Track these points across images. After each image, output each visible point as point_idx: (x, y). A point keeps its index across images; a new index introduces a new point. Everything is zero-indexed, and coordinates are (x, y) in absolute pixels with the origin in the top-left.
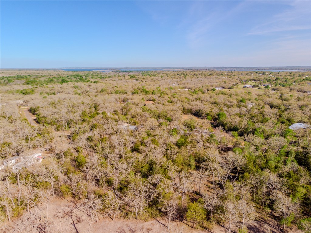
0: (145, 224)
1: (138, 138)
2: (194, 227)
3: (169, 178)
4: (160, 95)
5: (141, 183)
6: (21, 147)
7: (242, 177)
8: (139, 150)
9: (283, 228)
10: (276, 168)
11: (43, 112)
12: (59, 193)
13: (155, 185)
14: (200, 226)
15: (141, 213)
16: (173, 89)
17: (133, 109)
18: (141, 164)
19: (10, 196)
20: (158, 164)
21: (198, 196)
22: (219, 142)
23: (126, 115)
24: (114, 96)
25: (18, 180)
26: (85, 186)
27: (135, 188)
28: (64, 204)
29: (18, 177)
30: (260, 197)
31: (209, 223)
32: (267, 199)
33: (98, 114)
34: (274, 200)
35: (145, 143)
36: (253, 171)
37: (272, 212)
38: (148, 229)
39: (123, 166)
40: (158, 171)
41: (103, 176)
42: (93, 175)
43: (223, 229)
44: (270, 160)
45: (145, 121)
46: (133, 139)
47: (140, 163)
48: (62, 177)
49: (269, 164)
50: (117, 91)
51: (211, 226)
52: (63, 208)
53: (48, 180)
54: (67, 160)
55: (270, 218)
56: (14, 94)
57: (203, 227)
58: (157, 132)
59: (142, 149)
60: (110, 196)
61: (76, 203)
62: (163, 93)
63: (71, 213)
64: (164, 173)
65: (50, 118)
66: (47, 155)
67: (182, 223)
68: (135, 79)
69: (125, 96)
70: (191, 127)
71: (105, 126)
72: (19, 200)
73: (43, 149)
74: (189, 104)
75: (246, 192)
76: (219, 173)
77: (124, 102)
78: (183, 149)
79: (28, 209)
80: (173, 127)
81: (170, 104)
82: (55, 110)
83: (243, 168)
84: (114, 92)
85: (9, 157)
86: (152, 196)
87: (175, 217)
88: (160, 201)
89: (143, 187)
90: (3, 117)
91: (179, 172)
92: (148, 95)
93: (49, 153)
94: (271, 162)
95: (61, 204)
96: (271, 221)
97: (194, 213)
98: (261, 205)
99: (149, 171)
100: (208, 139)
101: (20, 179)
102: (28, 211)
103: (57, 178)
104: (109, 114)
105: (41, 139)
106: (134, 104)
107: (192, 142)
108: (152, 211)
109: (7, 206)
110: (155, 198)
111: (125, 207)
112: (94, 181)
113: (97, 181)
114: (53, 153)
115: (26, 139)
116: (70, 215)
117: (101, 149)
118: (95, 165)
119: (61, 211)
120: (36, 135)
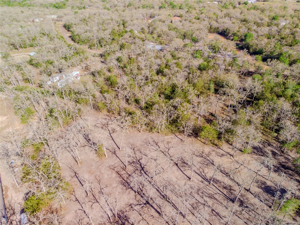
0: (165, 138)
1: (163, 60)
2: (206, 143)
3: (189, 102)
4: (187, 10)
5: (163, 105)
6: (62, 66)
7: (256, 104)
8: (163, 72)
9: (284, 150)
10: (292, 96)
11: (77, 30)
12: (96, 108)
13: (175, 107)
14: (211, 143)
15: (162, 129)
16: (202, 2)
17: (159, 26)
18: (165, 87)
19: (59, 109)
20: (180, 88)
21: (213, 117)
22: (241, 67)
23: (152, 33)
24: (141, 10)
25: (64, 95)
26: (117, 104)
27: (159, 108)
28: (102, 117)
29: (63, 93)
30: (270, 123)
31: (219, 141)
32: (275, 125)
33: (126, 32)
34: (281, 127)
35: (169, 66)
36: (268, 99)
37: (278, 135)
38: (168, 142)
39: (148, 88)
40: (179, 94)
41: (131, 97)
42: (123, 95)
43: (231, 147)
44: (288, 88)
45: (171, 41)
46: (158, 61)
47: (163, 86)
48: (98, 94)
49: (286, 93)
50: (144, 5)
51: (221, 143)
52: (100, 120)
53: (87, 97)
54: (100, 80)
55: (274, 141)
56: (48, 8)
57: (213, 144)
58: (181, 54)
59: (166, 72)
60: (138, 115)
61: (110, 116)
62: (190, 7)
63: (107, 125)
64: (184, 96)
65: (83, 36)
66: (84, 73)
67: (197, 139)
69: (152, 11)
70: (215, 49)
71: (133, 46)
72: (66, 112)
73: (79, 67)
74: (217, 22)
75: (257, 118)
76: (235, 98)
77: (151, 17)
78: (204, 74)
79: (74, 119)
80: (197, 48)
81: (197, 21)
82: (87, 28)
83: (259, 95)
84: (142, 6)
85: (53, 75)
86: (173, 117)
87: (190, 134)
88: (179, 121)
89: (166, 108)
90: (43, 34)
91: (198, 96)
92: (175, 11)
93: (85, 71)
94: (288, 90)
95: (99, 117)
96: (275, 143)
97: (208, 133)
98: (269, 129)
99: (171, 93)
100: (230, 63)
101: (65, 94)
102: (74, 121)
103: (94, 96)
104: (136, 32)
105: (78, 57)
106: (160, 21)
107: (214, 66)
108: (172, 128)
109: (58, 117)
110: (175, 118)
111: (150, 123)
112: (125, 100)
113: (127, 100)
114: (89, 71)
115: (65, 58)
116: (107, 126)
117: (129, 71)
118: (125, 86)
119: (99, 122)
120: (73, 54)
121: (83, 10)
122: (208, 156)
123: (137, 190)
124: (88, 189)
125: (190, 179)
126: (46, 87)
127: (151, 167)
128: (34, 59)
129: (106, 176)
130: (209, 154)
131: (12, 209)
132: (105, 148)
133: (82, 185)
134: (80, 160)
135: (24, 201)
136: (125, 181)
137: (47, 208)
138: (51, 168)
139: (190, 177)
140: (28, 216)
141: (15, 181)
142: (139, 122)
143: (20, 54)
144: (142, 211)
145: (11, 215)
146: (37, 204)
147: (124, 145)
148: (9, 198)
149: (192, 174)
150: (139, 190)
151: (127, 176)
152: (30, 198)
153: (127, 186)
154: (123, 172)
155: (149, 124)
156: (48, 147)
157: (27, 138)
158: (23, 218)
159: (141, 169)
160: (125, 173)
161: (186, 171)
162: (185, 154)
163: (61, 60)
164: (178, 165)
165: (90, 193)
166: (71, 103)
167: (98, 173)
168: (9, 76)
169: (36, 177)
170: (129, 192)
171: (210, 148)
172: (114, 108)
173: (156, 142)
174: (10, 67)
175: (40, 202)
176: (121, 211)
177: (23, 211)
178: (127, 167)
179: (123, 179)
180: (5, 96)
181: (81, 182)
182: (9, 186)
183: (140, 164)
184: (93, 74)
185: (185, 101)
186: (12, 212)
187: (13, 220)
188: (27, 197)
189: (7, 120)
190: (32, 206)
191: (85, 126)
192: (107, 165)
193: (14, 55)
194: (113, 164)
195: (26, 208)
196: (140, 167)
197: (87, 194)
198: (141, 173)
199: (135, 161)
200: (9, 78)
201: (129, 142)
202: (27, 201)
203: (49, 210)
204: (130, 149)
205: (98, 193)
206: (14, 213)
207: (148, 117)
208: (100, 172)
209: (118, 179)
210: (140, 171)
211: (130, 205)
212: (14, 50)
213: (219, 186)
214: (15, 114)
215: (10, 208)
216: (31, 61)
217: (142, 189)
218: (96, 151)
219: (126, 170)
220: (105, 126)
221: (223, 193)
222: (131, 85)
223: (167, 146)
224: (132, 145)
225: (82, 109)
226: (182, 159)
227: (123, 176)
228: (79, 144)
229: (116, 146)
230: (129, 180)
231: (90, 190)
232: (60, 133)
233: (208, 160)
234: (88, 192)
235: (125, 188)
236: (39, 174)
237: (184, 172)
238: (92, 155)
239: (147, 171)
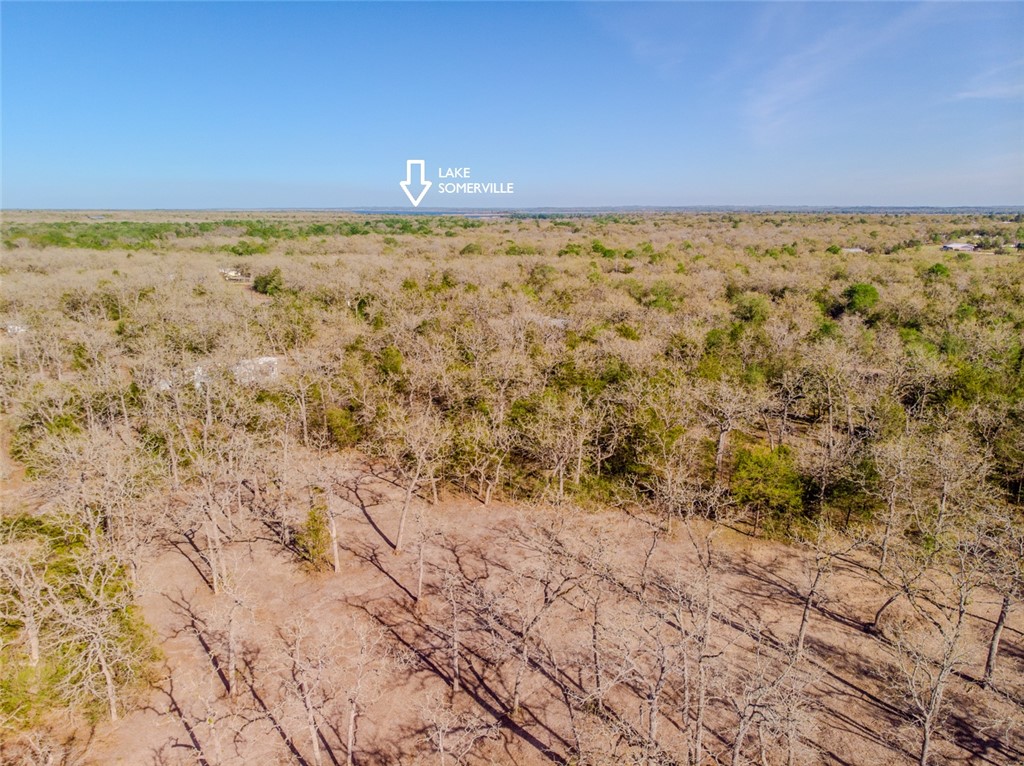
4: (649, 259)
24: (504, 260)
50: (512, 249)
63: (355, 483)
68: (570, 228)
69: (537, 258)
84: (505, 251)
92: (609, 260)
116: (352, 487)
122: (771, 572)
130: (774, 566)
132: (335, 546)
136: (406, 644)
144: (478, 753)
154: (401, 618)
160: (412, 620)
170: (422, 684)
171: (776, 549)
176: (377, 752)
178: (420, 600)
179: (399, 639)
192: (335, 594)
194: (360, 592)
204: (438, 549)
211: (420, 732)
213: (840, 667)
219: (417, 612)
221: (863, 692)
227: (399, 630)
229: (380, 541)
230: (427, 642)
233: (770, 582)
239: (507, 615)
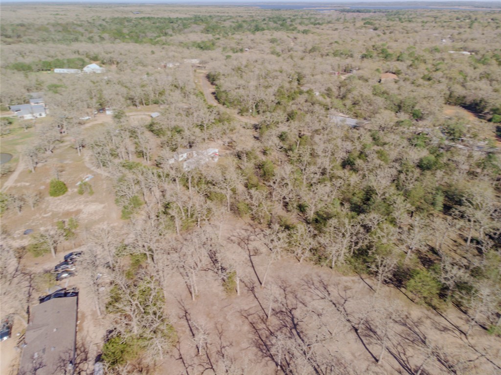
0: (343, 279)
1: (356, 145)
2: (416, 301)
3: (393, 222)
4: (411, 63)
5: (347, 221)
6: (194, 138)
8: (354, 164)
11: (225, 84)
12: (235, 210)
13: (367, 229)
14: (426, 303)
15: (339, 264)
16: (439, 52)
17: (357, 87)
19: (180, 204)
20: (379, 195)
21: (435, 255)
23: (343, 98)
24: (331, 60)
25: (189, 182)
26: (269, 208)
27: (337, 226)
28: (240, 227)
31: (441, 302)
33: (301, 93)
35: (366, 156)
38: (345, 287)
39: (324, 190)
40: (378, 206)
41: (294, 199)
42: (281, 196)
43: (464, 316)
45: (375, 113)
46: (348, 146)
47: (351, 188)
48: (241, 188)
50: (337, 51)
51: (444, 306)
53: (224, 192)
54: (248, 166)
56: (190, 48)
57: (430, 305)
58: (390, 138)
59: (358, 165)
60: (300, 231)
61: (255, 227)
62: (417, 59)
63: (248, 240)
64: (386, 210)
65: (233, 94)
66: (225, 152)
67: (399, 290)
68: (372, 26)
69: (349, 61)
70: (454, 133)
71: (308, 118)
72: (189, 211)
73: (220, 142)
74: (463, 86)
76: (483, 227)
77: (345, 71)
78: (428, 177)
79: (199, 224)
80: (420, 130)
81: (427, 83)
82: (242, 82)
84: (333, 52)
85: (180, 150)
86: (360, 244)
87: (388, 280)
88: (370, 253)
89: (350, 227)
90: (175, 86)
91: (411, 214)
92: (388, 63)
93: (228, 149)
95: (237, 225)
99: (363, 202)
100: (480, 161)
101: (191, 182)
102: (199, 226)
103: (234, 191)
104: (317, 94)
105: (220, 127)
106: (360, 78)
107: (448, 165)
108: (356, 264)
109: (176, 217)
110: (365, 247)
111: (319, 248)
112: (282, 204)
113: (286, 205)
114: (232, 150)
115: (201, 125)
116: (246, 242)
117: (297, 156)
118: (285, 181)
119: (235, 234)
120: (214, 121)
121: (239, 54)
123: (281, 363)
124: (201, 344)
125: (377, 361)
126: (166, 168)
127: (309, 325)
128: (157, 123)
129: (232, 327)
130: (419, 323)
131: (84, 351)
132: (238, 279)
133: (193, 335)
134: (197, 291)
135: (103, 342)
136: (262, 340)
137: (134, 362)
138: (152, 297)
139: (377, 359)
140: (106, 368)
141: (98, 308)
142: (300, 244)
143: (139, 113)
145: (82, 361)
146: (122, 352)
147: (270, 279)
148: (84, 333)
149: (383, 353)
150: (284, 363)
151: (268, 333)
152: (113, 340)
153: (264, 351)
154: (261, 326)
155: (316, 250)
156: (152, 263)
157: (126, 242)
158: (97, 369)
159: (292, 325)
160: (265, 328)
161: (371, 345)
162: (374, 315)
163: (194, 129)
164: (359, 331)
165: (203, 350)
166: (199, 198)
167: (221, 320)
168: (118, 145)
169: (128, 308)
170: (267, 363)
171: (422, 312)
172: (263, 215)
173: (325, 283)
174: (122, 132)
175: (126, 349)
177: (99, 359)
178: (269, 317)
179: (260, 338)
180: (107, 174)
181: (193, 328)
182: (88, 313)
183: (291, 316)
184: (239, 157)
185: (386, 219)
186: (83, 356)
187: (82, 371)
188: (110, 336)
189: (104, 210)
190: (114, 353)
191: (213, 236)
192: (237, 307)
193: (131, 114)
194: (246, 308)
195: (105, 355)
196: (291, 322)
197: (198, 351)
198: (291, 332)
199: (284, 310)
200: (117, 148)
201: (279, 276)
202: (107, 344)
203: (137, 366)
204: (279, 289)
205: (215, 353)
206: (86, 359)
207: (316, 239)
208: (225, 318)
209: (251, 336)
210: (291, 329)
212: (132, 107)
214: (116, 203)
215: (82, 349)
216: (151, 125)
217: (288, 361)
218: (224, 281)
219: (267, 323)
220: (243, 242)
222: (296, 180)
223: (343, 294)
224: (283, 281)
225: (214, 209)
226: (367, 322)
227: (260, 332)
228: (199, 265)
229: (256, 279)
230: (270, 341)
231: (204, 345)
232: (174, 243)
234: (200, 349)
235: (261, 353)
236: (134, 303)
237: (367, 346)
238: (216, 287)
239: (302, 332)
